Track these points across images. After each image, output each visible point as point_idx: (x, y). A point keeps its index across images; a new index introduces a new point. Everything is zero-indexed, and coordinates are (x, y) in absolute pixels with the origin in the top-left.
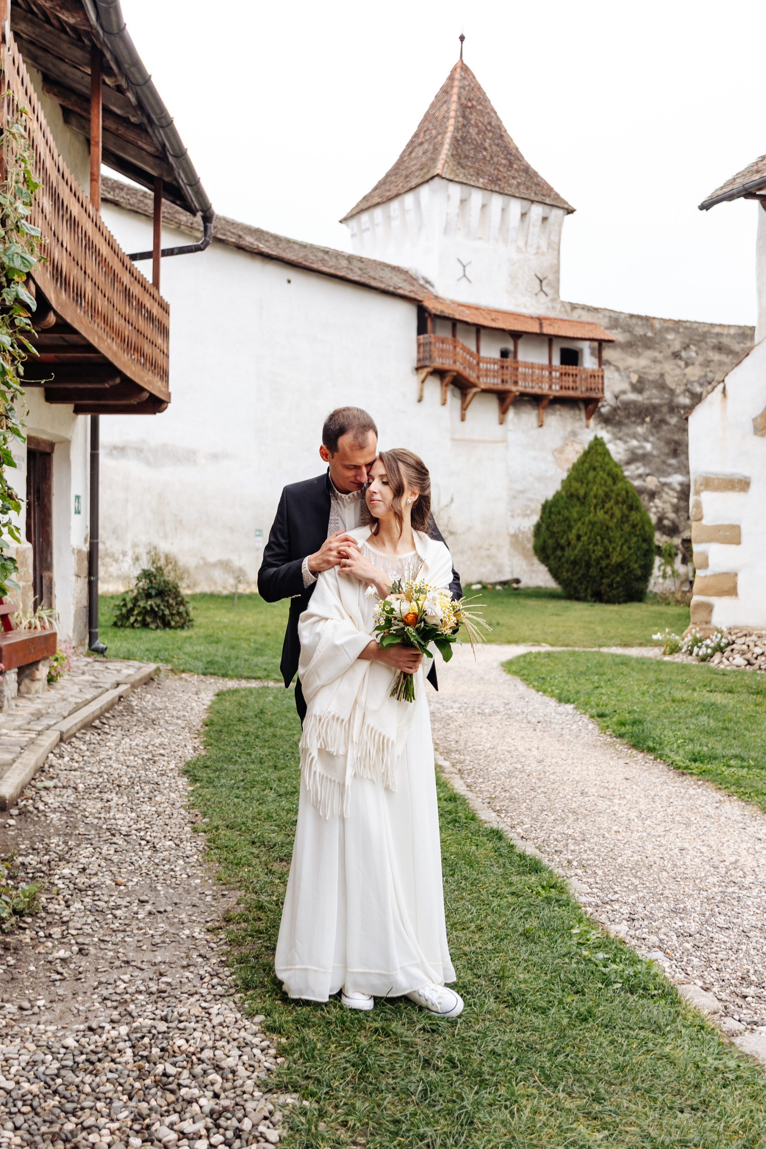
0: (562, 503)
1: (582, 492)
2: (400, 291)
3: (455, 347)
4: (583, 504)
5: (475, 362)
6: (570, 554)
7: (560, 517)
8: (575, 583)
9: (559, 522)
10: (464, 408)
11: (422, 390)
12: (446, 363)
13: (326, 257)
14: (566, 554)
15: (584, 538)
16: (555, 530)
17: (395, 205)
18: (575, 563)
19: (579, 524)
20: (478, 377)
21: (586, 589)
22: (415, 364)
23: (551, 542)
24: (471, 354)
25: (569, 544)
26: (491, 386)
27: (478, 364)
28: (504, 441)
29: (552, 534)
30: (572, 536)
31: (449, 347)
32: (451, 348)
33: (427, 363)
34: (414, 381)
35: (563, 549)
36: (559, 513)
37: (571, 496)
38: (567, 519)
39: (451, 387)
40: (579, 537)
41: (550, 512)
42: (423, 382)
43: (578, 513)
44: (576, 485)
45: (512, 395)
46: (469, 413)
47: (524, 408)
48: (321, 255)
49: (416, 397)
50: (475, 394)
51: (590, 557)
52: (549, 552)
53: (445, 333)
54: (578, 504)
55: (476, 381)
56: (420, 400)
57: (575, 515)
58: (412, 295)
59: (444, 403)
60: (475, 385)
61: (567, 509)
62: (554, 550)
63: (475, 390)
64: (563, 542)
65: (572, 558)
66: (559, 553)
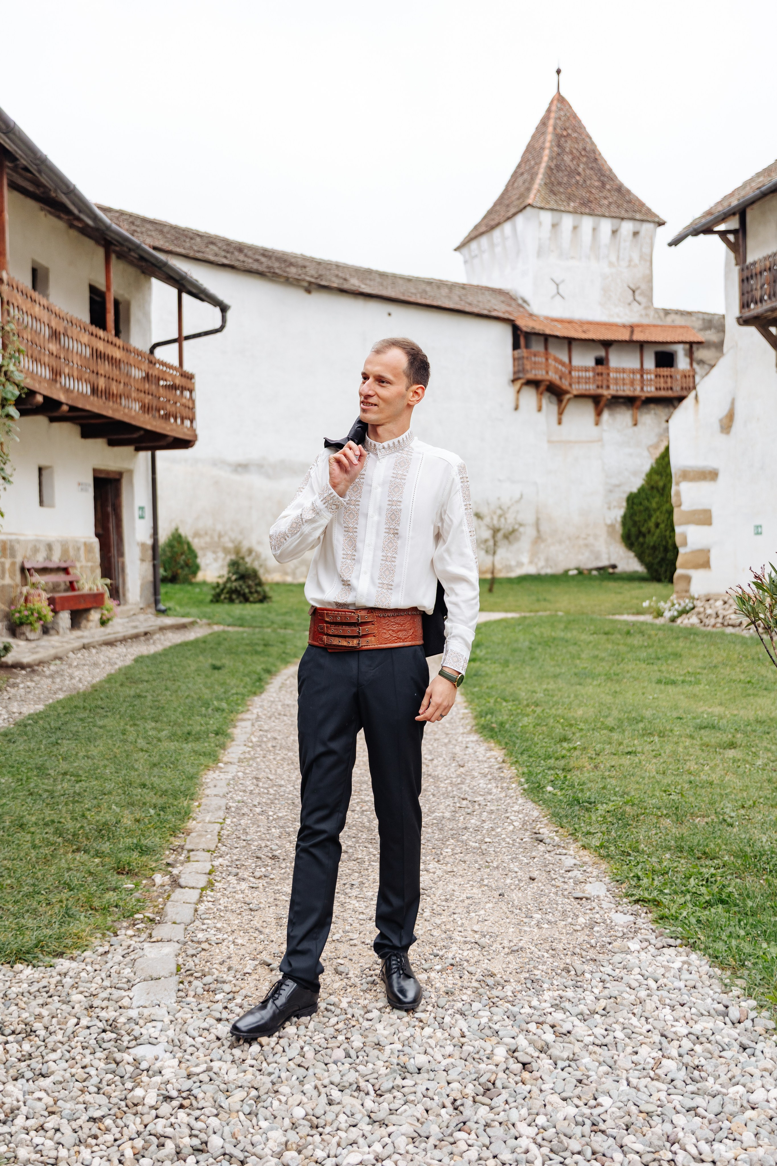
0: (643, 495)
1: (661, 484)
2: (494, 314)
3: (547, 359)
4: (662, 495)
5: (567, 372)
6: (651, 540)
7: (642, 508)
8: (655, 566)
9: (640, 512)
10: (561, 413)
11: (517, 400)
12: (538, 374)
13: (428, 289)
14: (647, 540)
15: (662, 526)
16: (637, 519)
17: (496, 233)
18: (654, 548)
19: (658, 513)
20: (570, 385)
21: (666, 571)
22: (511, 377)
23: (634, 530)
24: (563, 364)
25: (649, 532)
26: (584, 392)
27: (570, 373)
28: (600, 440)
29: (635, 523)
30: (651, 524)
31: (541, 359)
32: (544, 360)
33: (521, 375)
34: (510, 391)
35: (644, 536)
36: (641, 504)
37: (652, 488)
38: (647, 509)
39: (547, 395)
40: (657, 525)
41: (633, 503)
42: (518, 392)
43: (657, 503)
44: (656, 477)
45: (604, 399)
46: (565, 418)
47: (618, 410)
48: (424, 286)
49: (512, 405)
50: (569, 400)
51: (667, 542)
52: (633, 539)
53: (538, 347)
54: (658, 495)
55: (568, 388)
56: (516, 408)
57: (654, 505)
58: (506, 316)
59: (540, 409)
60: (567, 392)
61: (648, 500)
62: (637, 538)
63: (568, 396)
64: (644, 529)
65: (652, 544)
66: (641, 539)
